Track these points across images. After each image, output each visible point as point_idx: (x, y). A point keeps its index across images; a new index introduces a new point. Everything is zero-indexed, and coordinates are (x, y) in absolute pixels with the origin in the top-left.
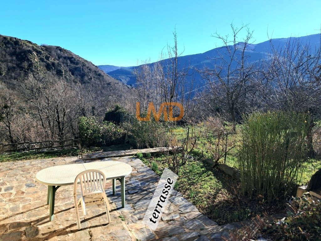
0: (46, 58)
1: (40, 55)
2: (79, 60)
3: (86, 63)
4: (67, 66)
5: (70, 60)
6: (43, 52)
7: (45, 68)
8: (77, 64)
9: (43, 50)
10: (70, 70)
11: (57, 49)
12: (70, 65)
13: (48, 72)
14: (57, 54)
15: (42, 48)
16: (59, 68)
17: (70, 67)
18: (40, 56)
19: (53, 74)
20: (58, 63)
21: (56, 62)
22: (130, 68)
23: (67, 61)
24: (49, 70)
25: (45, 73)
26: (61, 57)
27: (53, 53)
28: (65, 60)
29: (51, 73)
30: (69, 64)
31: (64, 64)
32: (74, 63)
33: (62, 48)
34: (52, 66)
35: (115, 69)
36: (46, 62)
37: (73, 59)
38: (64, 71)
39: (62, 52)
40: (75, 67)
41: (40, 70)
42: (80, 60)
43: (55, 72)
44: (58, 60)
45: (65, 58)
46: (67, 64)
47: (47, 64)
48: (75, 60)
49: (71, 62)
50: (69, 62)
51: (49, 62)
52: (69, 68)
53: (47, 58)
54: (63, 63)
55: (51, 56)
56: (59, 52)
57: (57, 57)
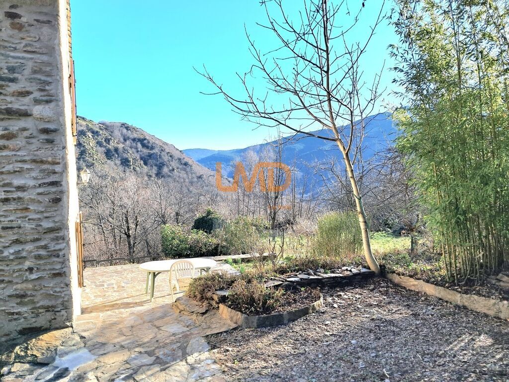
0: (105, 141)
1: (98, 136)
2: (154, 143)
3: (165, 147)
4: (138, 152)
5: (141, 144)
6: (101, 132)
7: (104, 155)
8: (152, 148)
9: (101, 129)
10: (141, 158)
11: (121, 127)
12: (141, 151)
13: (109, 161)
14: (122, 134)
15: (100, 126)
16: (125, 156)
17: (141, 153)
18: (97, 139)
19: (115, 164)
20: (123, 147)
21: (121, 146)
22: (233, 152)
23: (136, 144)
24: (109, 159)
25: (103, 163)
26: (129, 138)
27: (117, 133)
28: (134, 143)
29: (112, 163)
30: (139, 150)
31: (133, 149)
32: (147, 147)
33: (130, 124)
34: (113, 153)
35: (209, 155)
36: (105, 147)
37: (146, 141)
38: (133, 159)
39: (129, 132)
40: (149, 153)
41: (97, 159)
42: (157, 142)
43: (118, 162)
44: (123, 143)
45: (134, 140)
46: (137, 148)
47: (107, 150)
48: (149, 142)
49: (144, 145)
50: (139, 145)
51: (110, 147)
52: (140, 155)
53: (108, 141)
54: (131, 147)
55: (113, 138)
56: (125, 131)
57: (122, 139)
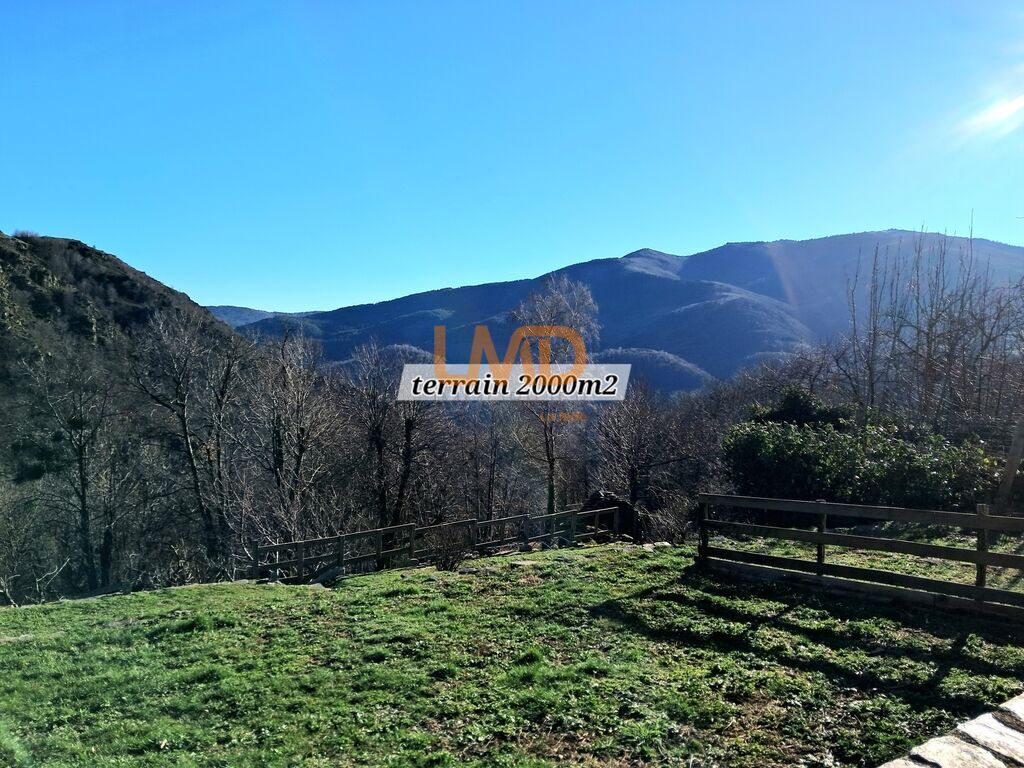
0: (32, 276)
1: (14, 264)
2: (147, 288)
3: (171, 297)
4: (108, 304)
5: (115, 287)
6: (22, 257)
7: (28, 309)
8: (141, 298)
9: (21, 250)
10: (117, 319)
11: (70, 247)
12: (115, 304)
13: (40, 322)
14: (70, 265)
15: (19, 244)
16: (79, 311)
17: (116, 308)
18: (11, 271)
19: (57, 330)
20: (76, 293)
21: (70, 290)
23: (105, 287)
24: (41, 318)
25: (27, 326)
26: (86, 274)
27: (57, 259)
28: (99, 285)
29: (49, 326)
30: (112, 300)
31: (98, 299)
32: (130, 296)
33: (90, 245)
34: (52, 304)
35: (253, 320)
36: (32, 289)
37: (127, 283)
38: (98, 320)
39: (89, 260)
40: (133, 308)
41: (10, 315)
42: (152, 286)
43: (63, 325)
44: (74, 284)
45: (100, 278)
46: (105, 297)
47: (35, 297)
48: (134, 285)
49: (122, 292)
50: (112, 290)
51: (44, 291)
52: (115, 312)
53: (38, 276)
54: (93, 294)
55: (50, 272)
56: (78, 258)
57: (70, 275)
